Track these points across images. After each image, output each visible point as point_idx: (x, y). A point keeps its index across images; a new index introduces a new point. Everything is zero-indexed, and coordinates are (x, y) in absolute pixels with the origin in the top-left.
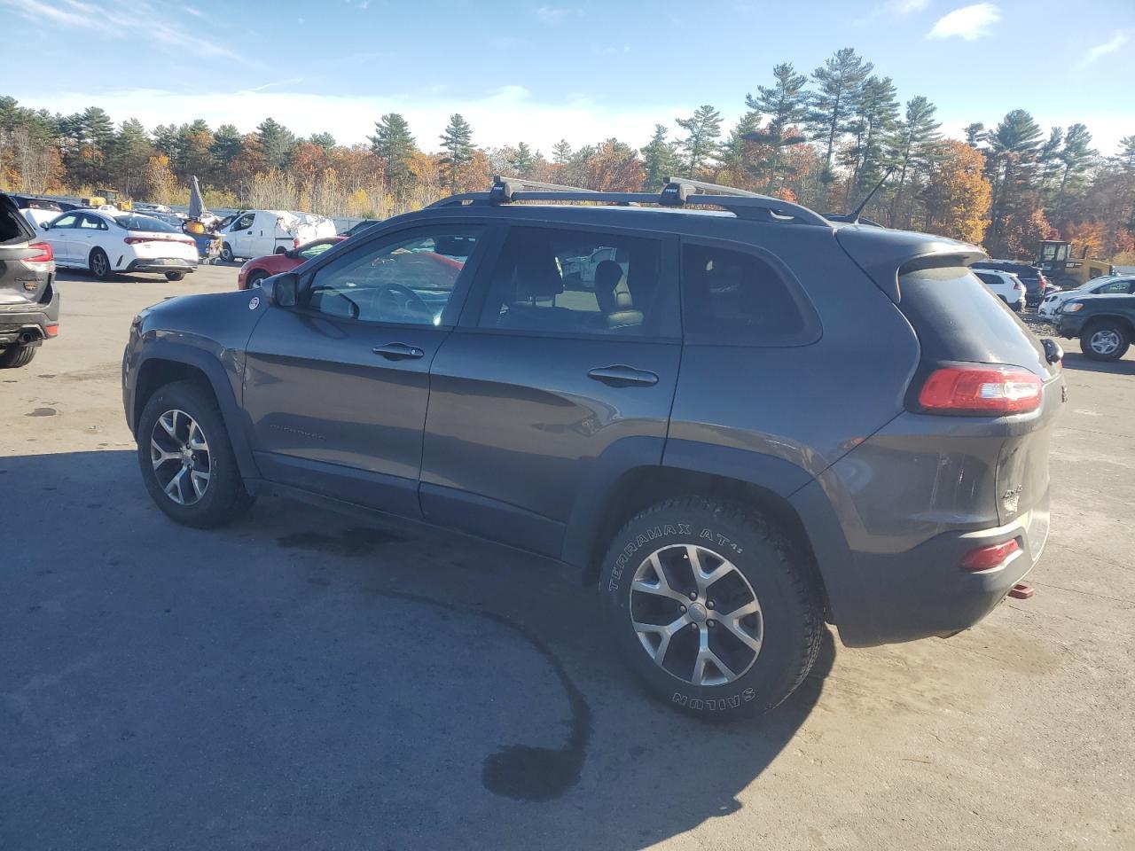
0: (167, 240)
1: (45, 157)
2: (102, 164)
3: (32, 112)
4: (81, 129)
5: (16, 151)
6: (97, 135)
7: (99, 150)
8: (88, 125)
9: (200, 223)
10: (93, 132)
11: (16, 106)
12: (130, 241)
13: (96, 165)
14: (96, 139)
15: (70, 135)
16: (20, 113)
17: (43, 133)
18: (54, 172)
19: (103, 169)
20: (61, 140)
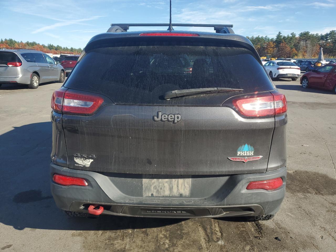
0: (290, 68)
1: (315, 48)
2: (332, 47)
3: (313, 35)
4: (327, 38)
5: (307, 47)
6: (332, 39)
7: (332, 43)
8: (329, 36)
9: (320, 63)
10: (331, 38)
11: (309, 34)
12: (278, 69)
13: (330, 48)
14: (331, 40)
15: (324, 40)
16: (310, 36)
17: (315, 41)
18: (317, 52)
19: (332, 49)
20: (321, 42)
